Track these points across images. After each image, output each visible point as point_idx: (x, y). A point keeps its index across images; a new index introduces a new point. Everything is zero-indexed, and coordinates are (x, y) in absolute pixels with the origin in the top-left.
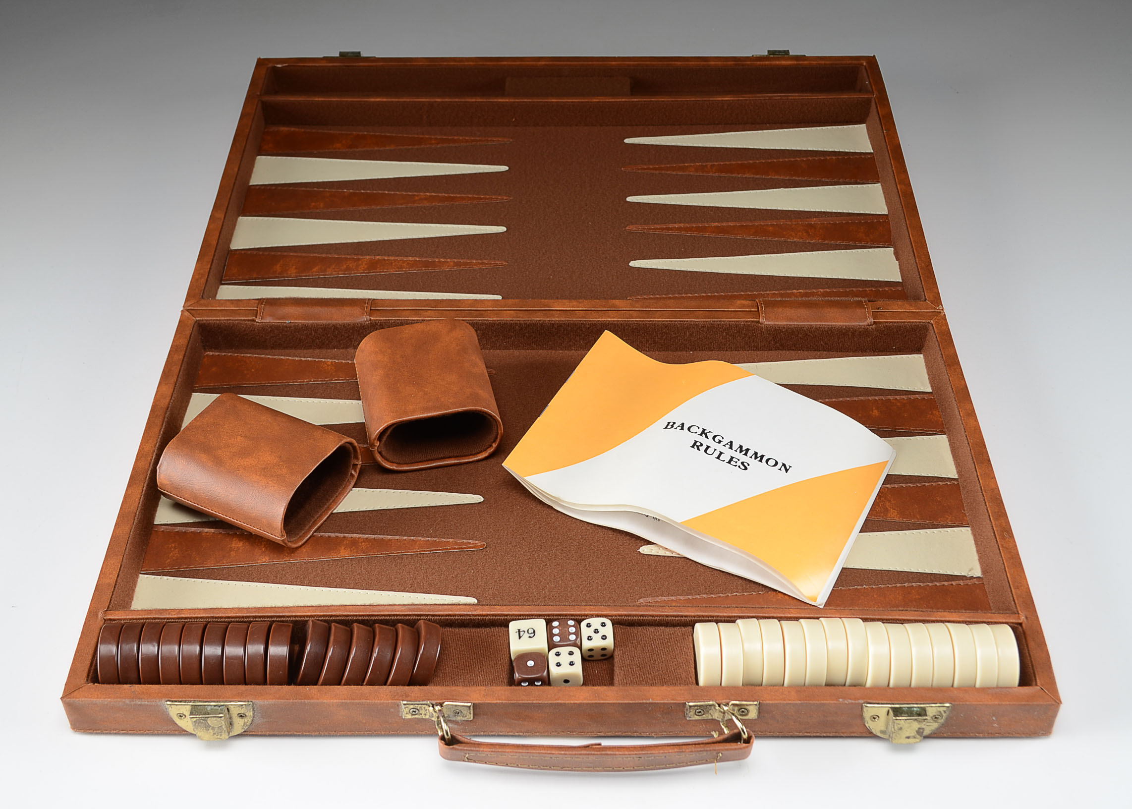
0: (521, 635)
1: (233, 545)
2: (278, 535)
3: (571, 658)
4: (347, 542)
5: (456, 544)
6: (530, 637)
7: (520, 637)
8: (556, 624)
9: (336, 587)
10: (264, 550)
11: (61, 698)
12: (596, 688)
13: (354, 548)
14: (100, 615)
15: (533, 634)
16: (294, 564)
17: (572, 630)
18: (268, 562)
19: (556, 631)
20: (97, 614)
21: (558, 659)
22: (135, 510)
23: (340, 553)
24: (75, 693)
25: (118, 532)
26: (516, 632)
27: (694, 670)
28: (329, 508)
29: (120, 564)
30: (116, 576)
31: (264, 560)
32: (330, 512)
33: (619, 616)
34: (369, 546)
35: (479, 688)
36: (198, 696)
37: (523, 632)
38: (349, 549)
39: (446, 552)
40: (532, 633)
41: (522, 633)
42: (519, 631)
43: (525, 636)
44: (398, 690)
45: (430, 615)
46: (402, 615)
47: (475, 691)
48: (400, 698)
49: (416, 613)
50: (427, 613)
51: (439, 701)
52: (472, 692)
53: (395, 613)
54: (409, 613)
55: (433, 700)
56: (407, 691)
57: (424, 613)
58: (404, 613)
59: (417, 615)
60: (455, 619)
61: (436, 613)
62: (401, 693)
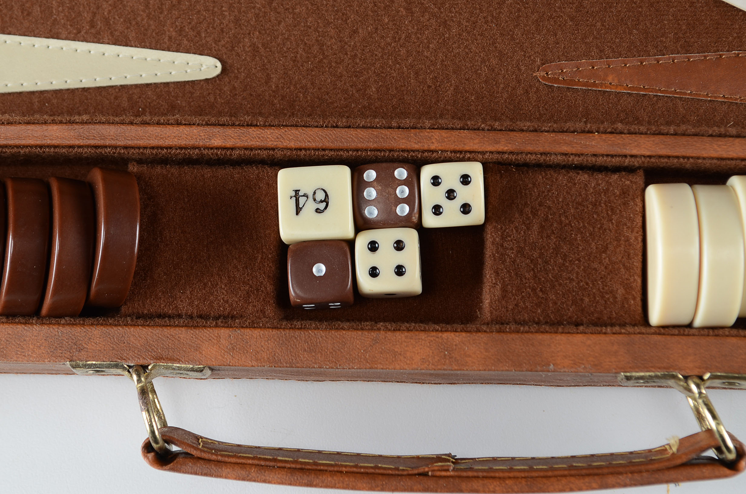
0: (301, 206)
3: (400, 258)
6: (318, 211)
7: (298, 210)
8: (371, 175)
12: (445, 335)
15: (325, 204)
17: (403, 191)
19: (371, 193)
21: (374, 259)
26: (291, 197)
27: (639, 281)
33: (499, 153)
35: (216, 331)
37: (305, 198)
40: (322, 201)
41: (302, 200)
42: (297, 192)
43: (310, 207)
44: (60, 334)
45: (119, 146)
46: (66, 146)
47: (210, 338)
48: (65, 353)
49: (92, 142)
50: (113, 143)
51: (142, 362)
52: (204, 341)
53: (49, 142)
54: (77, 142)
55: (129, 359)
56: (79, 337)
57: (108, 143)
58: (69, 143)
59: (96, 147)
60: (170, 153)
61: (130, 143)
62: (67, 342)
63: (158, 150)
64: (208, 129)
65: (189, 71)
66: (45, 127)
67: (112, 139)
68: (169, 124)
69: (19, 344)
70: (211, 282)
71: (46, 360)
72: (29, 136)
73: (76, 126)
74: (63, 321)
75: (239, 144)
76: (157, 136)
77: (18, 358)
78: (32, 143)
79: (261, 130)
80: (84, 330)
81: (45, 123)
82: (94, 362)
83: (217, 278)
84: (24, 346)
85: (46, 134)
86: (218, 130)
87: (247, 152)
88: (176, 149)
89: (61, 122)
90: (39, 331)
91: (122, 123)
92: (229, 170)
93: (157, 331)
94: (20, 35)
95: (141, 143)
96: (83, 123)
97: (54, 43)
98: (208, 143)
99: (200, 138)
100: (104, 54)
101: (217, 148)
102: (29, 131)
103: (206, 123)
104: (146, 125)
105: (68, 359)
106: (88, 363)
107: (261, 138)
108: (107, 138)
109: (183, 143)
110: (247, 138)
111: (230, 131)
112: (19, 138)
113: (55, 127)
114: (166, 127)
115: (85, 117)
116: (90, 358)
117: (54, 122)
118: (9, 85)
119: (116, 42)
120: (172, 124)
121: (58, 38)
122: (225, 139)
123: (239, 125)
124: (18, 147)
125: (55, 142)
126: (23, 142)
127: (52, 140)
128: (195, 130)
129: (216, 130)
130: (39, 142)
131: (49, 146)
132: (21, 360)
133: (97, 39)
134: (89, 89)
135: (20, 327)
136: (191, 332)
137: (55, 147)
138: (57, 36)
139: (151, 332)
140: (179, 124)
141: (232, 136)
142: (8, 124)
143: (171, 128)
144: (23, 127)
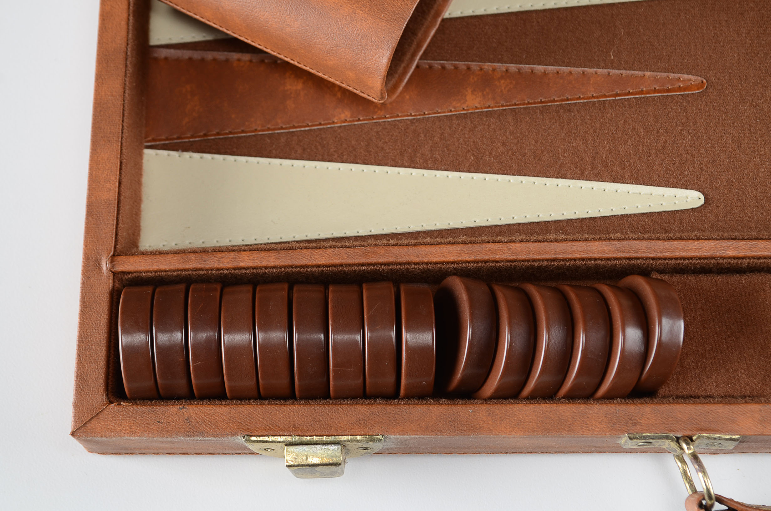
1: (288, 87)
2: (374, 96)
4: (476, 79)
5: (656, 80)
9: (469, 171)
10: (340, 96)
11: (73, 434)
13: (487, 90)
14: (105, 266)
16: (394, 125)
18: (350, 121)
20: (99, 264)
22: (124, 46)
23: (466, 101)
24: (93, 423)
25: (103, 93)
28: (438, 14)
29: (119, 161)
30: (117, 184)
31: (343, 117)
32: (440, 20)
34: (512, 86)
35: (747, 407)
36: (294, 426)
38: (480, 94)
39: (641, 98)
44: (618, 412)
45: (649, 258)
46: (604, 259)
47: (744, 412)
48: (623, 427)
49: (628, 255)
50: (645, 255)
51: (688, 433)
52: (740, 415)
53: (592, 255)
54: (615, 255)
55: (678, 431)
56: (634, 414)
57: (640, 255)
58: (608, 256)
59: (630, 259)
60: (691, 263)
61: (659, 255)
62: (624, 418)
63: (681, 260)
64: (723, 242)
65: (677, 202)
66: (587, 243)
67: (644, 252)
68: (689, 239)
69: (583, 421)
70: (732, 368)
71: (608, 433)
72: (575, 251)
73: (613, 242)
74: (615, 402)
75: (750, 254)
76: (681, 249)
77: (583, 432)
78: (578, 256)
79: (767, 243)
80: (638, 408)
81: (587, 240)
82: (649, 434)
83: (737, 364)
84: (588, 422)
85: (589, 248)
86: (731, 243)
87: (755, 261)
88: (697, 260)
89: (600, 239)
90: (599, 409)
91: (651, 239)
92: (737, 277)
93: (699, 407)
94: (534, 176)
95: (668, 255)
96: (619, 239)
97: (561, 182)
98: (724, 254)
99: (717, 249)
100: (605, 190)
101: (730, 258)
102: (574, 247)
103: (721, 237)
104: (671, 240)
105: (626, 432)
106: (644, 434)
107: (768, 249)
108: (640, 251)
109: (703, 254)
110: (756, 249)
111: (741, 244)
112: (567, 253)
113: (597, 243)
114: (688, 242)
115: (619, 235)
116: (644, 431)
117: (593, 239)
118: (528, 217)
119: (615, 180)
120: (692, 239)
121: (565, 178)
122: (738, 250)
123: (748, 239)
124: (564, 260)
125: (596, 256)
126: (570, 256)
127: (595, 253)
128: (712, 243)
129: (730, 243)
130: (583, 256)
131: (590, 259)
132: (586, 433)
133: (598, 177)
134: (595, 218)
135: (583, 407)
136: (728, 407)
137: (595, 259)
138: (564, 177)
139: (695, 409)
140: (698, 239)
141: (744, 247)
142: (556, 241)
143: (692, 242)
144: (570, 244)
